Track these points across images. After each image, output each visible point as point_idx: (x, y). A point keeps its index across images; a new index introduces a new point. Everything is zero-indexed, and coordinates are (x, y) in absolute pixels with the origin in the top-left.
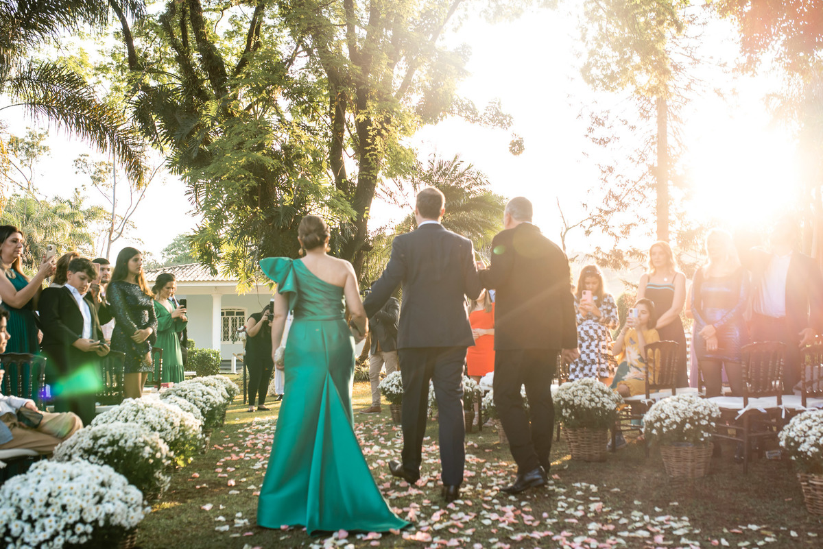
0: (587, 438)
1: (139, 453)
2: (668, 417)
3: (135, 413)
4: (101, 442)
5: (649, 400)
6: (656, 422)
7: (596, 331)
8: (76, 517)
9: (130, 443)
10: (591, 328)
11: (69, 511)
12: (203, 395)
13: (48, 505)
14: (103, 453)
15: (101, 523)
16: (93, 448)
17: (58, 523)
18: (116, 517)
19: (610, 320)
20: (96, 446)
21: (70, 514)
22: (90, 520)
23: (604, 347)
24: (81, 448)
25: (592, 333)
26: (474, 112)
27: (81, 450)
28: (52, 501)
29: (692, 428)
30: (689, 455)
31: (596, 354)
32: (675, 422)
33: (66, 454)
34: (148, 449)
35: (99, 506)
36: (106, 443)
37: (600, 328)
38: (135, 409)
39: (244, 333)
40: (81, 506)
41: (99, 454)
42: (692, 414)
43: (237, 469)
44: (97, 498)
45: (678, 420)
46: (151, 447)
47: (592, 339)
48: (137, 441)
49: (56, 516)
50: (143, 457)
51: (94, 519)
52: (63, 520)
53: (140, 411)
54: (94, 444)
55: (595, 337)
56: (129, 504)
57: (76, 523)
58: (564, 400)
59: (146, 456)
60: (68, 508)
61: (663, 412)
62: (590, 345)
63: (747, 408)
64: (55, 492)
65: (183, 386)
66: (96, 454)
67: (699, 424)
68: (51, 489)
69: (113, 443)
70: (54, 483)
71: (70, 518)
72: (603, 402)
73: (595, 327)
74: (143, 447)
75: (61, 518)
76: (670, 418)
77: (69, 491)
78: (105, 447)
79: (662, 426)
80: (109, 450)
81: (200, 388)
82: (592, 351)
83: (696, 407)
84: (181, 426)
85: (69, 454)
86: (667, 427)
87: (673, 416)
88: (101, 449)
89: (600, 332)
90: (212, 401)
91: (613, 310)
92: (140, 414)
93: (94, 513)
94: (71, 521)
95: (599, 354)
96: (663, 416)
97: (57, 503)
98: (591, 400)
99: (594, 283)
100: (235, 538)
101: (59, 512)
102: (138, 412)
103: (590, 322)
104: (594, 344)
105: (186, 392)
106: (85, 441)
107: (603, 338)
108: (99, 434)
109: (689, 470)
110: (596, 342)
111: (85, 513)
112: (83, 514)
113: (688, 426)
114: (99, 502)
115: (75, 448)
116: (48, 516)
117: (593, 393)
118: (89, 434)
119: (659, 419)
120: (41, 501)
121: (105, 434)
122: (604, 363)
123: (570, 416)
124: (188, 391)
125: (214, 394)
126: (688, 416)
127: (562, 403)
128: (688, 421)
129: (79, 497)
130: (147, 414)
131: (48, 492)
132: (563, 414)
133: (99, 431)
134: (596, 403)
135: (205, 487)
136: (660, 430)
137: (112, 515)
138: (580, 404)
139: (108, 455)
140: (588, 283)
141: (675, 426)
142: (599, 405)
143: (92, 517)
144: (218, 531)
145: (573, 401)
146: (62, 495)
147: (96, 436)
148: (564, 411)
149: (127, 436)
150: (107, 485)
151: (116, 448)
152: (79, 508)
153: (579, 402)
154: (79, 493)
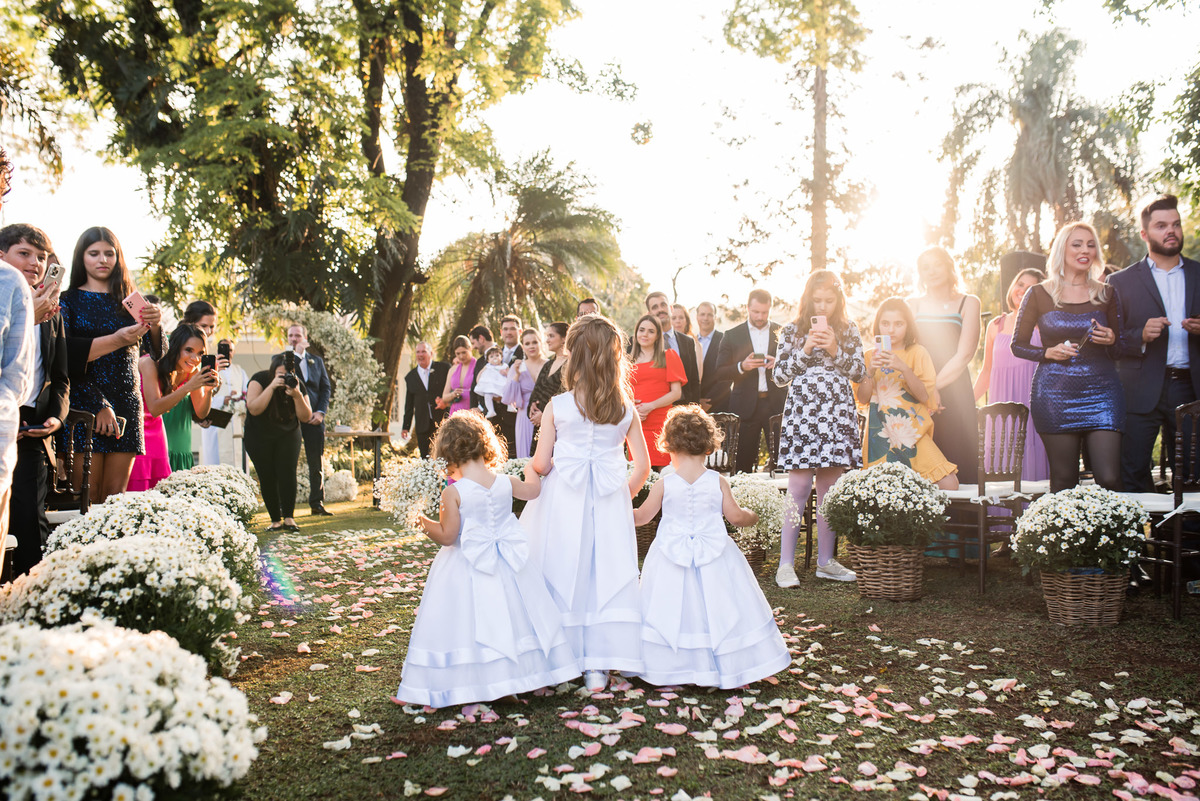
0: (894, 561)
1: (187, 599)
2: (1068, 524)
3: (136, 521)
4: (106, 577)
5: (984, 498)
6: (1046, 532)
7: (830, 386)
8: (113, 769)
9: (169, 581)
10: (821, 379)
11: (93, 755)
12: (225, 492)
13: (39, 740)
14: (111, 600)
15: (175, 780)
16: (89, 591)
17: (69, 787)
18: (204, 760)
19: (852, 364)
20: (96, 587)
21: (99, 762)
22: (144, 772)
23: (843, 413)
24: (64, 591)
25: (822, 388)
26: (582, 78)
27: (65, 596)
28: (50, 729)
29: (1112, 542)
30: (1098, 589)
31: (830, 424)
32: (1084, 533)
33: (28, 606)
34: (205, 593)
35: (162, 735)
36: (117, 579)
37: (836, 380)
38: (136, 512)
39: (242, 402)
40: (124, 740)
41: (106, 604)
42: (1109, 520)
43: (299, 621)
44: (157, 716)
45: (1090, 530)
46: (212, 588)
47: (823, 399)
48: (182, 574)
49: (61, 767)
50: (197, 610)
51: (156, 769)
52: (80, 778)
53: (146, 517)
54: (92, 582)
55: (829, 395)
56: (224, 725)
57: (113, 783)
58: (858, 498)
59: (203, 605)
60: (91, 746)
61: (1059, 516)
62: (819, 408)
63: (1180, 510)
64: (52, 705)
65: (188, 478)
66: (97, 603)
67: (1123, 536)
68: (43, 697)
69: (134, 579)
70: (49, 683)
71: (100, 771)
72: (925, 503)
73: (830, 379)
74: (195, 588)
75: (75, 772)
76: (1072, 526)
77: (89, 702)
78: (116, 588)
79: (1059, 540)
80: (125, 595)
81: (218, 482)
82: (823, 420)
83: (1115, 509)
84: (225, 545)
85: (34, 603)
86: (1069, 542)
87: (1080, 523)
88: (108, 594)
89: (837, 388)
90: (241, 503)
91: (858, 349)
92: (146, 521)
93: (153, 754)
94: (102, 780)
95: (835, 425)
96: (1059, 523)
97: (61, 736)
98: (906, 499)
99: (828, 301)
100: (372, 764)
101: (69, 758)
102: (141, 518)
103: (819, 369)
104: (826, 407)
105: (195, 489)
106: (70, 576)
107: (842, 397)
108: (100, 562)
109: (1095, 615)
110: (830, 404)
111: (133, 758)
112: (128, 761)
113: (1104, 539)
114: (160, 727)
115: (49, 593)
116: (41, 769)
117: (906, 487)
118: (79, 562)
119: (1053, 529)
120: (21, 731)
121: (114, 562)
122: (842, 442)
123: (872, 524)
124: (198, 485)
125: (240, 491)
126: (1104, 523)
127: (855, 503)
128: (1103, 530)
129: (114, 716)
130: (160, 522)
131: (37, 704)
132: (859, 523)
133: (100, 553)
134: (915, 504)
135: (256, 658)
136: (1053, 547)
137: (195, 756)
138: (889, 505)
139: (123, 605)
140: (819, 301)
141: (1083, 540)
142: (920, 507)
143: (151, 765)
144: (329, 751)
145: (874, 499)
146: (72, 713)
147: (94, 564)
148: (861, 516)
149: (162, 564)
150: (168, 680)
151: (139, 591)
152: (122, 747)
153: (887, 502)
154: (114, 707)
